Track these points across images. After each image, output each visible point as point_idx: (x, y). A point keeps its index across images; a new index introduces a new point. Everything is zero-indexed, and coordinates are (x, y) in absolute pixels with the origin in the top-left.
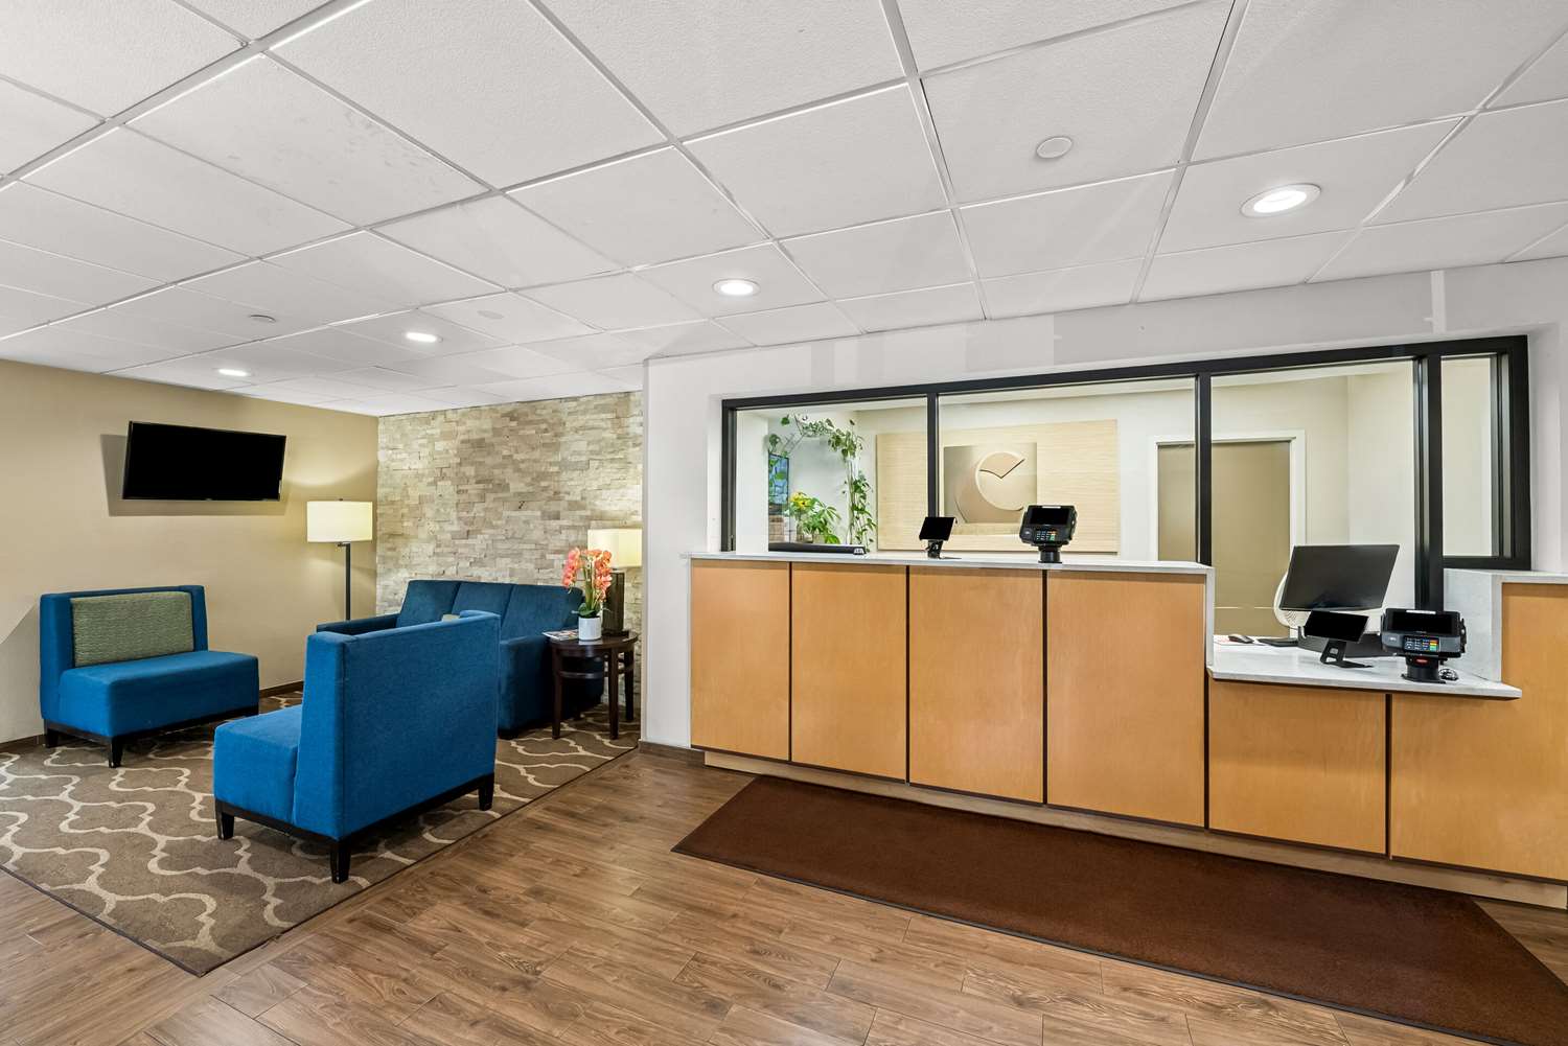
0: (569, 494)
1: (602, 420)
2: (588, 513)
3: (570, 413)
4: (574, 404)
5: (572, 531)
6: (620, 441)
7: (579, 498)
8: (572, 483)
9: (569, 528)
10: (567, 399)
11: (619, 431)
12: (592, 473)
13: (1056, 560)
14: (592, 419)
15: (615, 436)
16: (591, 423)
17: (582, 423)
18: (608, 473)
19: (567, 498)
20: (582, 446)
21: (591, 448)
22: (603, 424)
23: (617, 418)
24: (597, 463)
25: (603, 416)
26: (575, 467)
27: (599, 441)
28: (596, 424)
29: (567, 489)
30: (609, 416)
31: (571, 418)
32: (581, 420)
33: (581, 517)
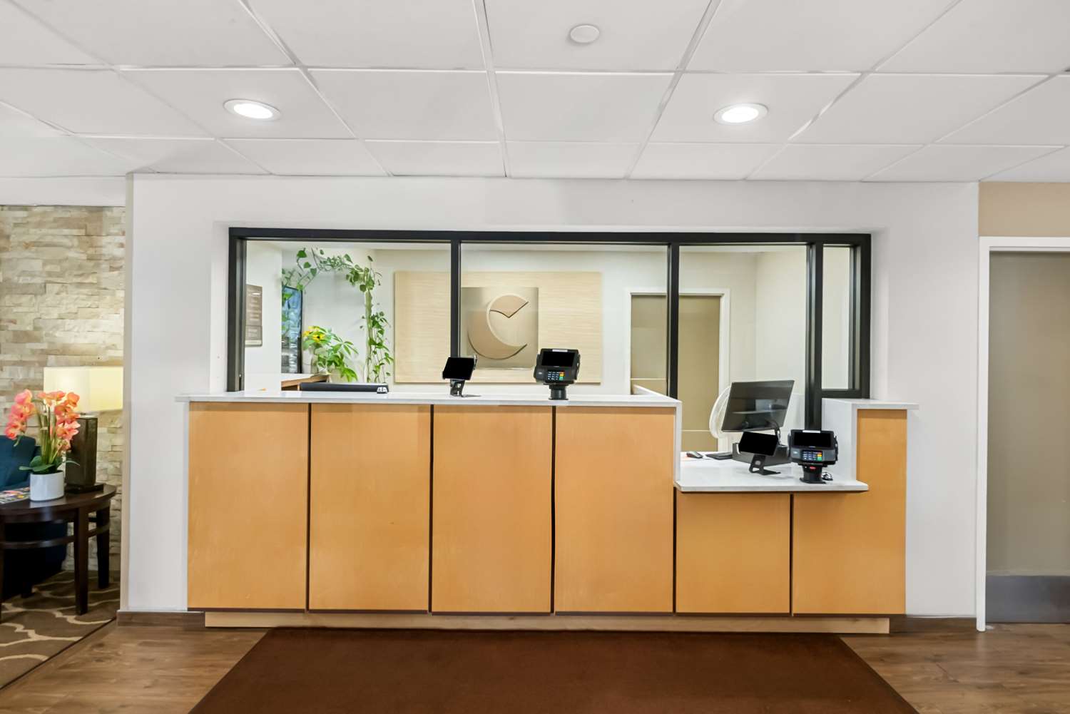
0: (14, 322)
1: (66, 236)
2: (44, 346)
3: (16, 225)
4: (21, 214)
5: (19, 368)
6: (92, 263)
7: (29, 328)
8: (20, 309)
9: (15, 364)
10: (12, 208)
11: (91, 251)
12: (49, 298)
13: (563, 397)
14: (49, 233)
15: (84, 257)
16: (48, 239)
17: (34, 238)
18: (72, 300)
19: (12, 327)
20: (37, 265)
21: (48, 268)
22: (66, 241)
23: (87, 235)
24: (57, 288)
25: (66, 231)
26: (25, 290)
27: (60, 261)
28: (56, 240)
29: (12, 317)
30: (75, 232)
31: (18, 230)
32: (33, 234)
33: (34, 352)
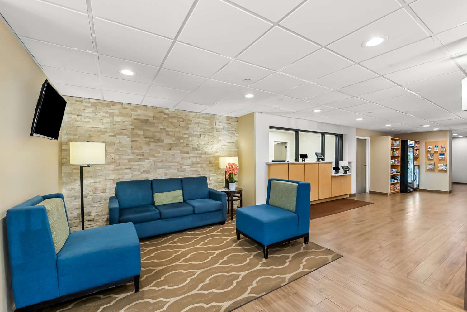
0: (193, 145)
1: (206, 121)
2: (200, 152)
3: (192, 117)
4: (194, 114)
5: (194, 158)
6: (212, 130)
7: (197, 147)
8: (194, 141)
9: (192, 157)
10: (191, 112)
11: (212, 126)
12: (202, 138)
14: (201, 120)
15: (210, 128)
16: (201, 122)
17: (197, 122)
18: (207, 139)
19: (192, 146)
20: (198, 129)
21: (201, 130)
22: (205, 123)
23: (211, 122)
24: (204, 136)
25: (206, 120)
26: (195, 136)
27: (205, 128)
28: (203, 122)
29: (192, 144)
30: (208, 121)
31: (194, 119)
32: (197, 120)
33: (198, 153)
